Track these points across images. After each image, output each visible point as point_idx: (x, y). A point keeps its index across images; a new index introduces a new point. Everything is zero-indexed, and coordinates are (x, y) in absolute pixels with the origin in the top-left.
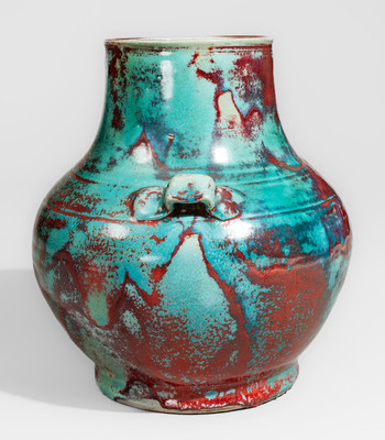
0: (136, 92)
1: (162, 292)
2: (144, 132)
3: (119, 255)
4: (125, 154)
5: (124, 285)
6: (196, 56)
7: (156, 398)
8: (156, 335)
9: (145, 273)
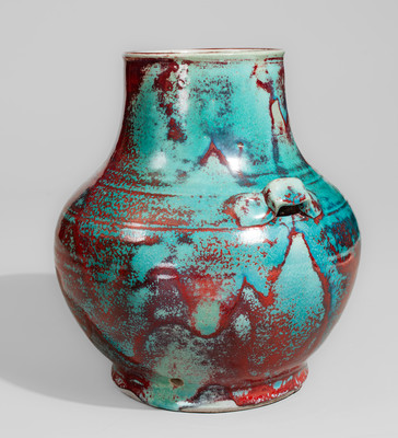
0: (200, 103)
1: (277, 292)
2: (212, 142)
3: (235, 262)
4: (195, 165)
5: (241, 290)
6: (256, 67)
7: (231, 398)
8: (264, 334)
9: (263, 276)
